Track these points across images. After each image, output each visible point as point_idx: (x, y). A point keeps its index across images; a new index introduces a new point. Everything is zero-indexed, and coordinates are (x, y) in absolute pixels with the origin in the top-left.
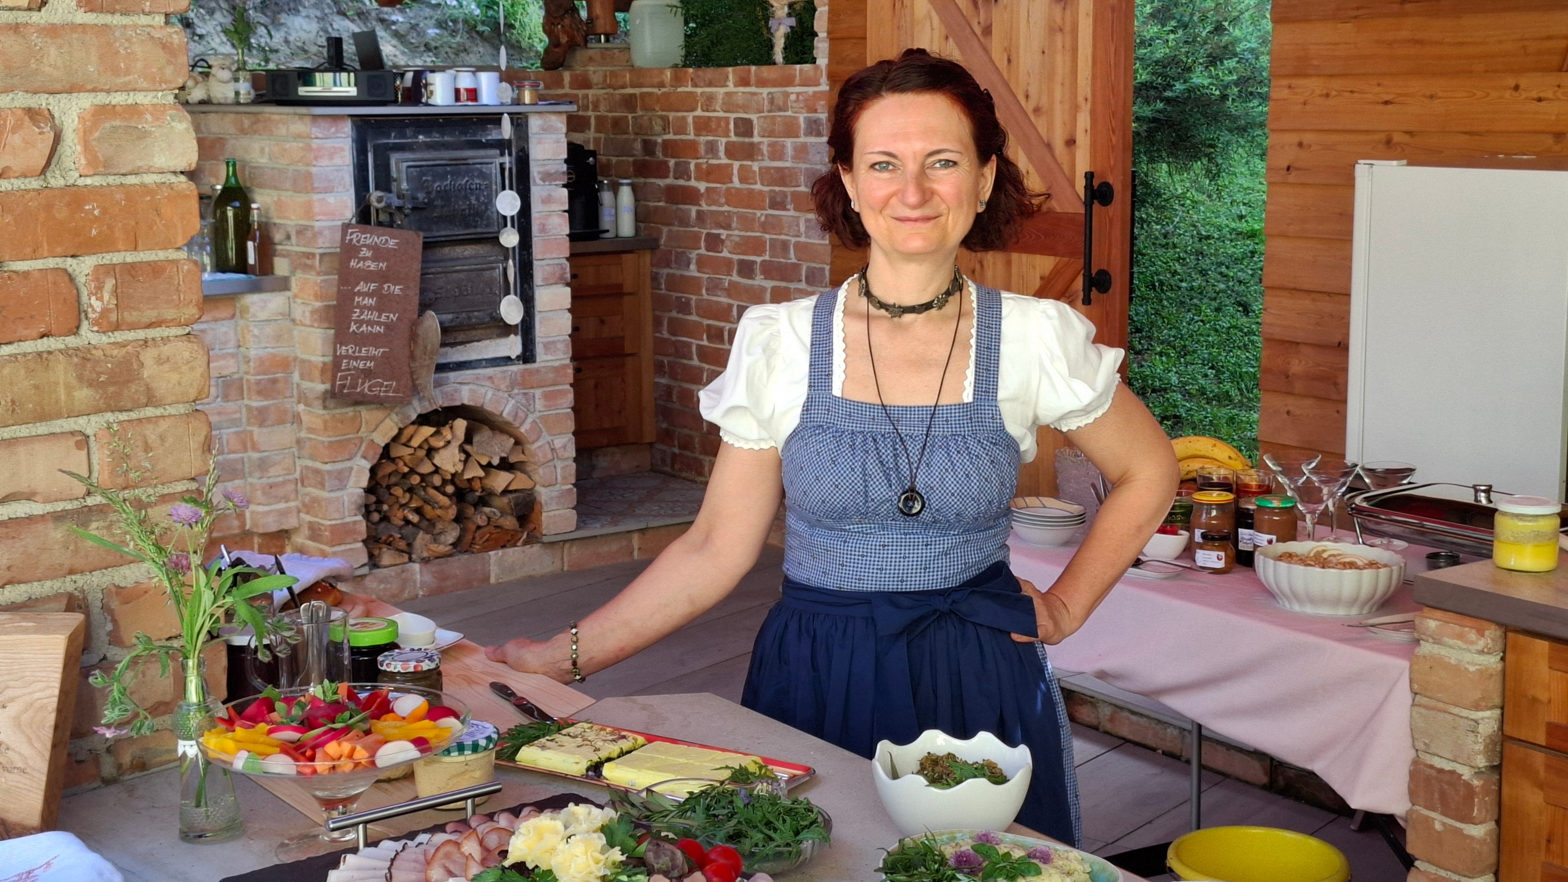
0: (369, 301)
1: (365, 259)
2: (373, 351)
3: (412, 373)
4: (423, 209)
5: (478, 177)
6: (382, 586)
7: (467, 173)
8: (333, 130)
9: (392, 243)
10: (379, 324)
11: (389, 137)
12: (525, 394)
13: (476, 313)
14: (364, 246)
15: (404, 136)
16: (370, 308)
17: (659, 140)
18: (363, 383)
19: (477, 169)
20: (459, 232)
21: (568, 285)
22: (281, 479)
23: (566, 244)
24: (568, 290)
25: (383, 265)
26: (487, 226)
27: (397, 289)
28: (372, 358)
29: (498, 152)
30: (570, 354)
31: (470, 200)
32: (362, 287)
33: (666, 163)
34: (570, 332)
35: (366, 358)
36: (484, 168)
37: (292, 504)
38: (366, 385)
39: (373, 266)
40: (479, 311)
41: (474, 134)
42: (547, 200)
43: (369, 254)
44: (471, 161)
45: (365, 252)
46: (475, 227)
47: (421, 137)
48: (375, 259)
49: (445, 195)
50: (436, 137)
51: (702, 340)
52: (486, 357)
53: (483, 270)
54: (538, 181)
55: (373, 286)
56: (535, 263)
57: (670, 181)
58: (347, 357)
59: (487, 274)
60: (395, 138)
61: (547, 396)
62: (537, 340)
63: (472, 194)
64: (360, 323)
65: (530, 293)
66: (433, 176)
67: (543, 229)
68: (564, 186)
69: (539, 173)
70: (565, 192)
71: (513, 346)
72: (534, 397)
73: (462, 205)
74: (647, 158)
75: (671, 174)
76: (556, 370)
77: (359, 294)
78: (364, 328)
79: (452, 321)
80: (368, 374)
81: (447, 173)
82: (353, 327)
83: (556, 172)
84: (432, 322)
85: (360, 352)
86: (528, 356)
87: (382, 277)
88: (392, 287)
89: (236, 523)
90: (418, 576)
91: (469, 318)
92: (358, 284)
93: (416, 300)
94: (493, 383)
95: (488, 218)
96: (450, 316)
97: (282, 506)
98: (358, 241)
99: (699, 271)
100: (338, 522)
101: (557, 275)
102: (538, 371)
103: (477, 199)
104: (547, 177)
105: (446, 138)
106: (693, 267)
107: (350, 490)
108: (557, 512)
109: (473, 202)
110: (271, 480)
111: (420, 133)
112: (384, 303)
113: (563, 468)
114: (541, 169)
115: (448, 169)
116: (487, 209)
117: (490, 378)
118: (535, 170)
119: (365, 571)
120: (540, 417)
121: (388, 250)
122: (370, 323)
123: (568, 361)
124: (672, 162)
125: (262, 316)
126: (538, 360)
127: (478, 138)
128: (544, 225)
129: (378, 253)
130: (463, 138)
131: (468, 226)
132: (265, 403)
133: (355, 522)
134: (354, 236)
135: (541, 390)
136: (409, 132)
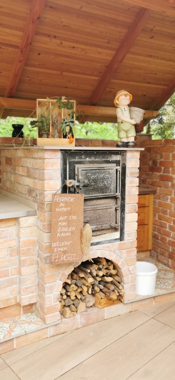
0: (64, 224)
1: (62, 207)
2: (66, 243)
3: (82, 249)
4: (87, 186)
5: (108, 174)
6: (66, 326)
7: (104, 172)
8: (53, 155)
9: (72, 199)
10: (68, 232)
11: (75, 159)
12: (120, 252)
13: (104, 225)
14: (61, 202)
15: (81, 158)
16: (64, 226)
17: (159, 161)
18: (63, 257)
19: (108, 171)
20: (100, 195)
21: (137, 212)
22: (30, 285)
23: (137, 197)
24: (137, 214)
25: (69, 209)
26: (110, 192)
27: (74, 217)
28: (66, 246)
29: (115, 165)
30: (136, 237)
31: (104, 183)
32: (61, 218)
33: (161, 168)
34: (136, 229)
35: (64, 246)
36: (110, 171)
37: (34, 294)
38: (65, 257)
39: (65, 209)
40: (105, 224)
41: (107, 158)
42: (131, 182)
43: (64, 205)
44: (106, 168)
45: (62, 204)
46: (106, 193)
47: (87, 159)
48: (66, 207)
49: (95, 181)
50: (93, 159)
51: (171, 223)
52: (107, 240)
53: (108, 209)
54: (129, 176)
55: (65, 217)
56: (126, 205)
57: (162, 173)
58: (56, 247)
59: (109, 210)
60: (78, 159)
61: (127, 252)
62: (125, 233)
63: (105, 180)
64: (61, 233)
65: (124, 216)
66: (91, 174)
67: (130, 192)
68: (137, 177)
69: (129, 172)
70: (138, 179)
71: (117, 235)
72: (123, 253)
73: (101, 185)
74: (154, 166)
75: (162, 171)
76: (131, 243)
77: (60, 221)
78: (63, 234)
79: (96, 228)
80: (65, 252)
81: (96, 173)
82: (58, 235)
83: (135, 172)
84: (89, 228)
85: (61, 244)
86: (121, 238)
87: (69, 213)
88: (73, 217)
89: (14, 301)
90: (79, 320)
91: (102, 227)
92: (60, 217)
93: (82, 220)
94: (109, 249)
95: (111, 190)
96: (95, 226)
97: (31, 295)
98: (59, 201)
99: (171, 202)
100: (50, 305)
101: (133, 209)
102: (125, 243)
103: (107, 182)
104: (132, 174)
105: (97, 159)
106: (169, 200)
107: (55, 293)
108: (129, 293)
109: (106, 183)
110: (27, 286)
111: (87, 157)
112: (70, 223)
113: (131, 277)
114: (130, 171)
115: (97, 171)
116: (110, 186)
117: (108, 247)
118: (128, 171)
119: (60, 321)
120: (125, 260)
121: (71, 203)
122: (65, 232)
123: (135, 240)
124: (163, 168)
125: (25, 225)
126: (125, 240)
127: (108, 159)
128: (130, 191)
129: (67, 204)
130: (103, 160)
131: (103, 193)
132: (25, 258)
133: (56, 305)
134: (57, 198)
135: (125, 250)
136: (83, 157)
